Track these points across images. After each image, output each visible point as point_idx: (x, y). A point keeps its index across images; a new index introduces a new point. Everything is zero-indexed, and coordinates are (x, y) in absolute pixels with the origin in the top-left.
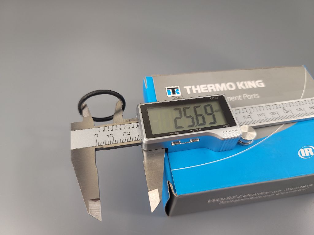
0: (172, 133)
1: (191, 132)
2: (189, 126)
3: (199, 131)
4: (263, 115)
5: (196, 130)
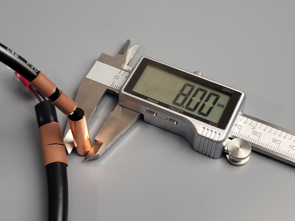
1: (171, 109)
5: (177, 110)
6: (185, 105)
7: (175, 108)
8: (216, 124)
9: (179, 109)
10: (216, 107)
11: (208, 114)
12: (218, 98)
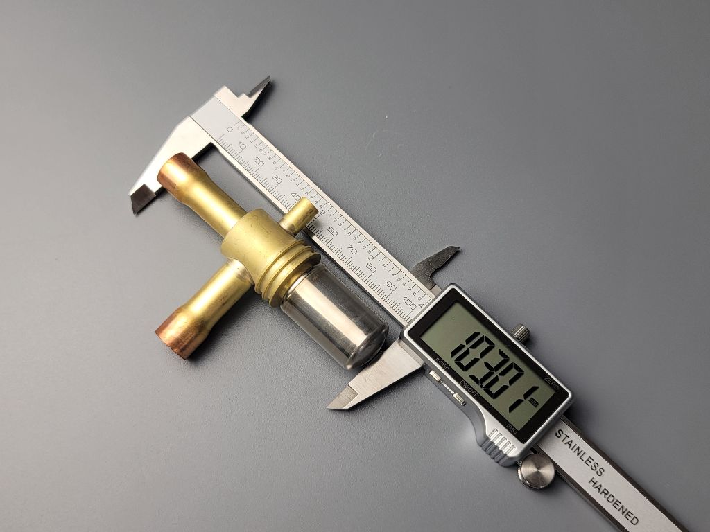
0: (442, 360)
1: (462, 386)
2: (473, 377)
3: (472, 395)
5: (470, 390)
6: (484, 384)
7: (469, 385)
8: (516, 430)
9: (474, 390)
10: (526, 402)
11: (511, 409)
12: (534, 389)
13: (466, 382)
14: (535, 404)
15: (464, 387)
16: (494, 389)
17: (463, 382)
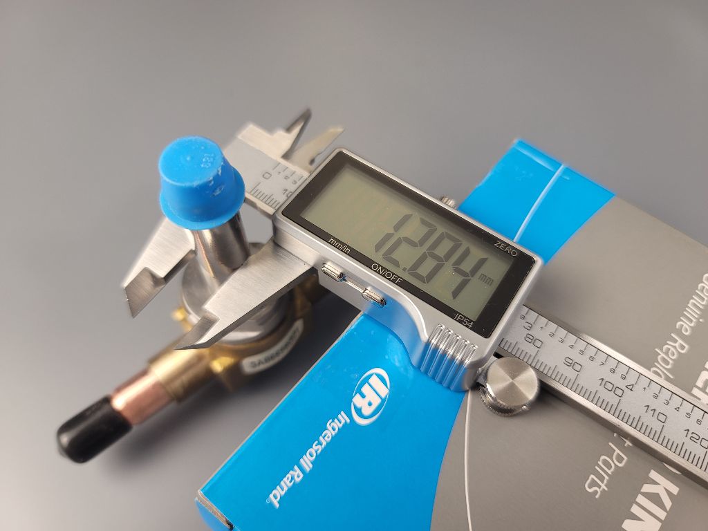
1: (375, 271)
3: (393, 281)
4: (662, 418)
5: (389, 275)
6: (408, 266)
7: (385, 269)
8: (471, 321)
9: (393, 274)
10: (475, 281)
11: (456, 294)
12: (482, 262)
13: (380, 266)
14: (488, 281)
15: (379, 273)
16: (424, 270)
17: (375, 267)
